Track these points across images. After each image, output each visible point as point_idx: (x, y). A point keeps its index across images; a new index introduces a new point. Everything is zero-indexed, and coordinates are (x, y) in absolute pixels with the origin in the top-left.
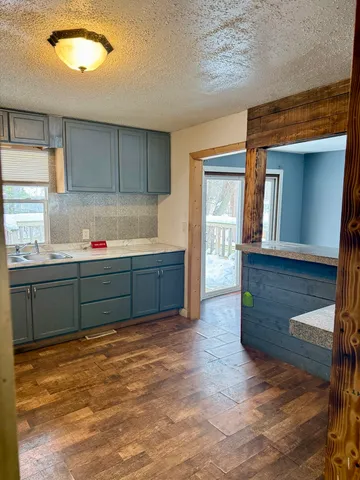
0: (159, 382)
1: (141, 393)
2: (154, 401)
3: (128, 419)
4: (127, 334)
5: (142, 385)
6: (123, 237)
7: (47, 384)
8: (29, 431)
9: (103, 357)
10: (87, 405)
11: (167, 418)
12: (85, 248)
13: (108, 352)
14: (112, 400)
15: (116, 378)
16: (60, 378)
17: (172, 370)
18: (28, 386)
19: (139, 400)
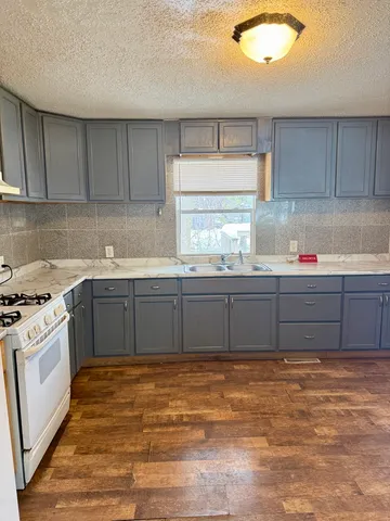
0: (357, 436)
1: (330, 441)
2: (344, 457)
3: (305, 467)
4: (333, 366)
5: (334, 432)
6: (337, 251)
7: (232, 399)
8: (203, 442)
9: (296, 387)
10: (264, 435)
11: (355, 485)
12: (292, 262)
13: (304, 383)
14: (293, 438)
15: (305, 415)
16: (246, 396)
17: (379, 427)
18: (215, 396)
19: (324, 450)
